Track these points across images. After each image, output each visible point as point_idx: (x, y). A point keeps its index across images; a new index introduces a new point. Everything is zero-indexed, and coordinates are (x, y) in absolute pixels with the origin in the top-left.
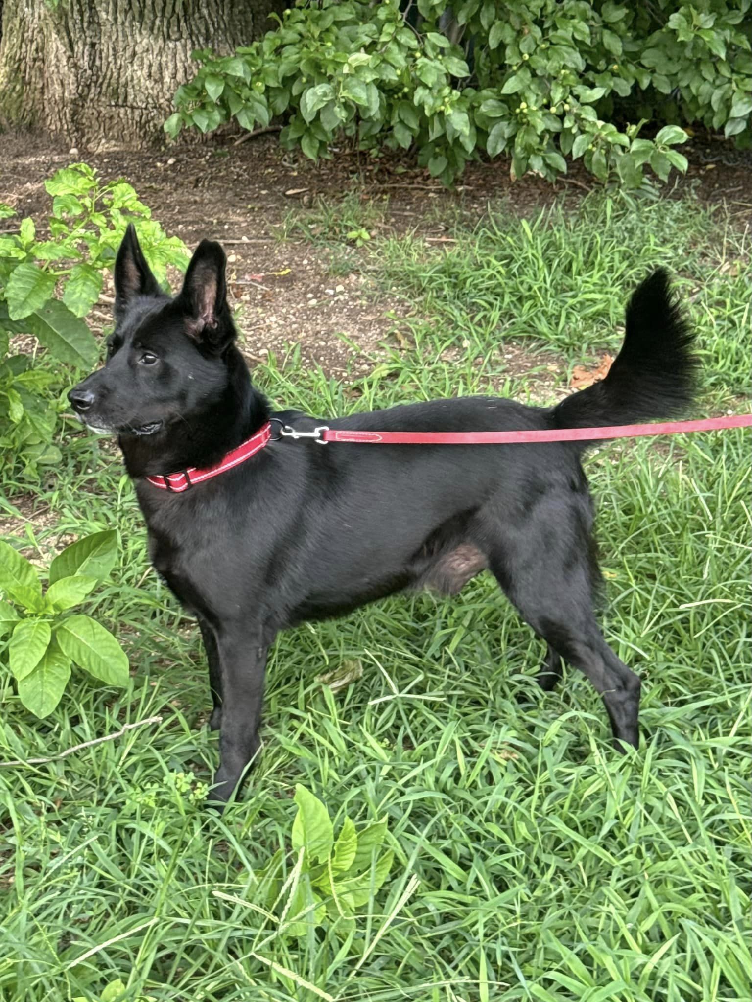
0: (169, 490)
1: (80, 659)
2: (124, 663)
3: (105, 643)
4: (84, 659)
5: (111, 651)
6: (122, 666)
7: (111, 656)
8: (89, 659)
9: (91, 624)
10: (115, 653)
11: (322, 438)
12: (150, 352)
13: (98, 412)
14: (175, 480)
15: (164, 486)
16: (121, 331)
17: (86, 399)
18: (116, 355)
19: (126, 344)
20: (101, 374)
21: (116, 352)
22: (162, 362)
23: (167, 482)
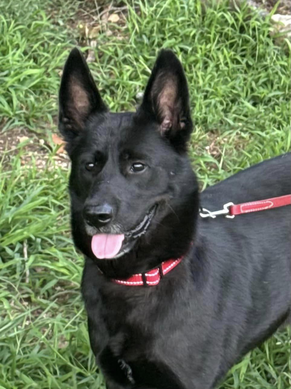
0: (145, 285)
11: (230, 213)
12: (138, 161)
13: (116, 221)
14: (153, 275)
15: (142, 282)
16: (100, 148)
17: (107, 212)
18: (104, 169)
19: (110, 158)
20: (107, 188)
21: (102, 167)
22: (149, 167)
23: (144, 279)
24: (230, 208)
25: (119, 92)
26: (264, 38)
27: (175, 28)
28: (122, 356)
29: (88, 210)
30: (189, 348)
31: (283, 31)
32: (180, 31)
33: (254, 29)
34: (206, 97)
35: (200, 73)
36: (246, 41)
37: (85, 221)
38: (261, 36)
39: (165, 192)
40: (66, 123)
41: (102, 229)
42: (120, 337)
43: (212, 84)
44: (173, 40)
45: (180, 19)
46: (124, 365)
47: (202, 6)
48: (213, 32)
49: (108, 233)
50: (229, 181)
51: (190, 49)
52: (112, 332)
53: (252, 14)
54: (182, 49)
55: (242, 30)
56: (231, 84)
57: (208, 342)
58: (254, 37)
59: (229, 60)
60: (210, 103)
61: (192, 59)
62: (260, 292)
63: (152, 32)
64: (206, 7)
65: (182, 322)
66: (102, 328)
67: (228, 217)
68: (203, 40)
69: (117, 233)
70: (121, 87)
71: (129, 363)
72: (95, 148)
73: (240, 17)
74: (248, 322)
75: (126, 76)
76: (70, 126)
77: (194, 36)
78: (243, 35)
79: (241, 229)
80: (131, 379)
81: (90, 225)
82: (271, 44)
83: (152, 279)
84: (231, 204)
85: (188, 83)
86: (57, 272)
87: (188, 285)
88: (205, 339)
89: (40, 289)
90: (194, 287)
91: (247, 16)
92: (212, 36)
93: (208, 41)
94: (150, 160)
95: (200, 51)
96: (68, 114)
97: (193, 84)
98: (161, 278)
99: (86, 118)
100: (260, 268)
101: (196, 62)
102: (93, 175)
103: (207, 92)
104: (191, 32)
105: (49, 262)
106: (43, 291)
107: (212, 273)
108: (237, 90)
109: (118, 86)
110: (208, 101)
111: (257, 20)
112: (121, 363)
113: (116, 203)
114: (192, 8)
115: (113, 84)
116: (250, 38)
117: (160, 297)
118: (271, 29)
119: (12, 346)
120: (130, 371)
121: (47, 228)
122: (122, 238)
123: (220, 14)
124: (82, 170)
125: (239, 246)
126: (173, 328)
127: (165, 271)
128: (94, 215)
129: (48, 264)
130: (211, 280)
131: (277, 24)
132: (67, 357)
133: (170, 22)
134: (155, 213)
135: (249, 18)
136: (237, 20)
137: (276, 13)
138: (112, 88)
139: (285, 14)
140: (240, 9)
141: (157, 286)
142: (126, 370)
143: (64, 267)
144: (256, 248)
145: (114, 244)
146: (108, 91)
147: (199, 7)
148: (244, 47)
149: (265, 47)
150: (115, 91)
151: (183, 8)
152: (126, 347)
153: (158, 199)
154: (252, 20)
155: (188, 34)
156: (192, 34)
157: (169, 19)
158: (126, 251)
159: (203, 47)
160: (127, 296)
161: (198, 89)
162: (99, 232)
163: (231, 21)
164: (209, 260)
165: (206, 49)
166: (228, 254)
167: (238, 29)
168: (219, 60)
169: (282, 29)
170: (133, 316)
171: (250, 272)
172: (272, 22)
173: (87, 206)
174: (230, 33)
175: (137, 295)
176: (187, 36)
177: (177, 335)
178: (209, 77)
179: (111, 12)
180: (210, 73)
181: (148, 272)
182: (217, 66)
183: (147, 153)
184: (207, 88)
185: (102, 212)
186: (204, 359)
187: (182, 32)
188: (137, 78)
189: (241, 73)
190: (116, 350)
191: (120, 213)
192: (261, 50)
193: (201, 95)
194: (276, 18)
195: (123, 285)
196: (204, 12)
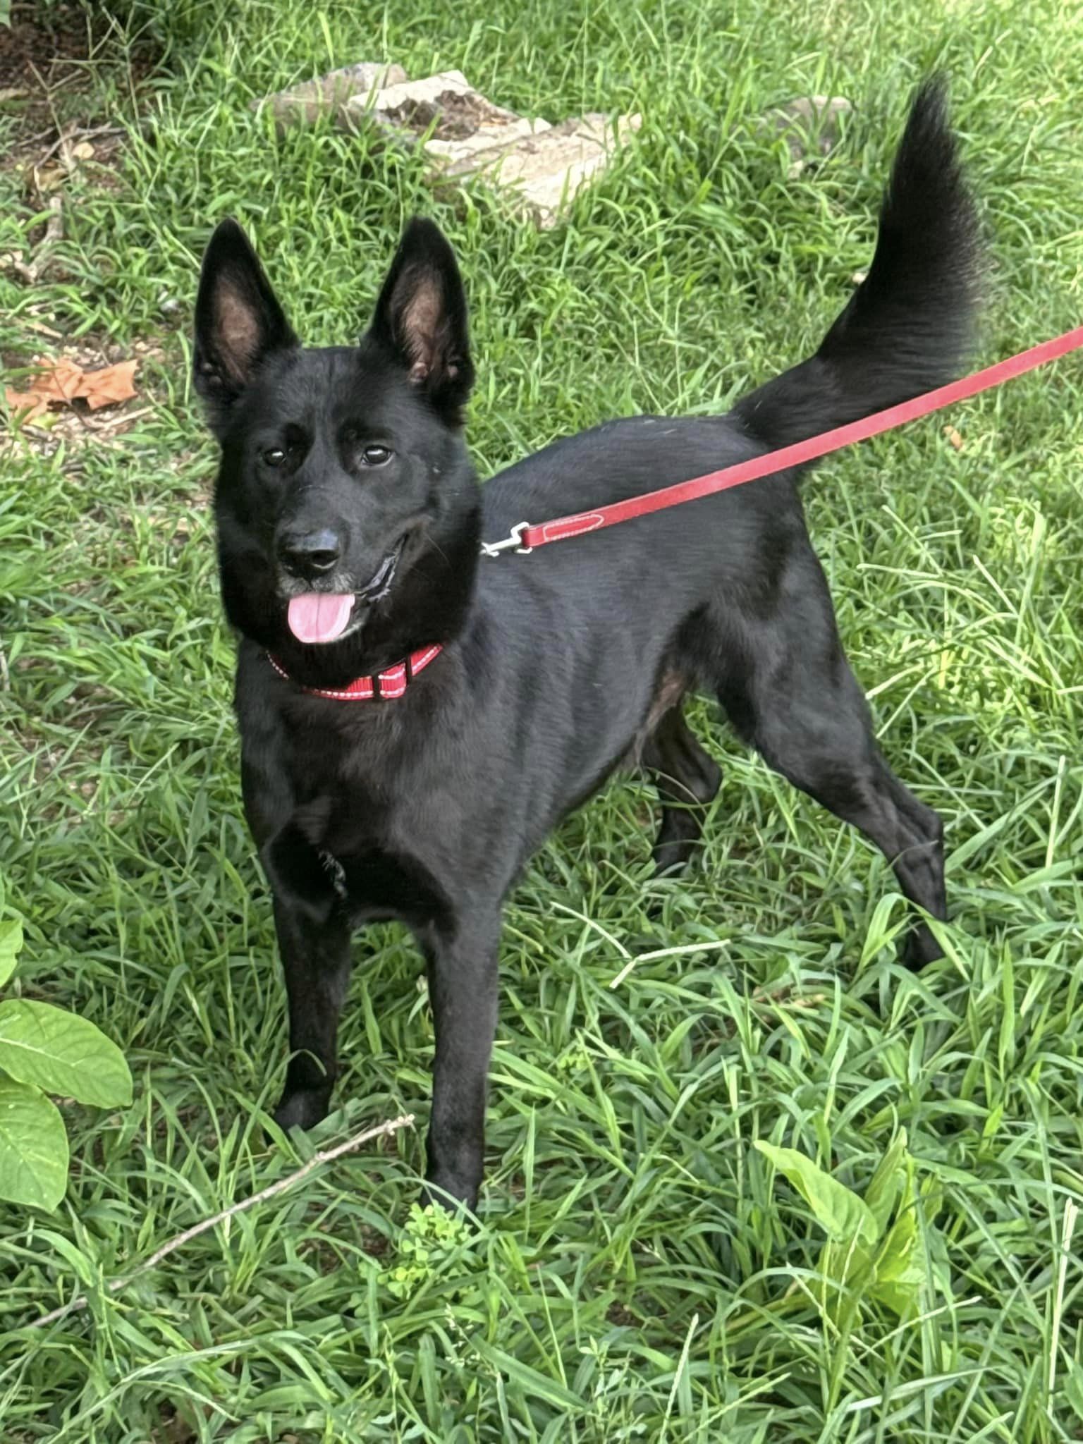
0: (377, 698)
1: (45, 1081)
2: (114, 1059)
3: (70, 1038)
4: (50, 1079)
5: (85, 1047)
6: (116, 1067)
7: (89, 1055)
8: (56, 1078)
9: (31, 1010)
10: (95, 1048)
11: (524, 544)
12: (376, 443)
13: (346, 567)
14: (394, 677)
15: (370, 693)
16: (295, 417)
17: (330, 548)
18: (307, 461)
19: (318, 439)
20: (323, 499)
21: (303, 457)
22: (398, 455)
23: (376, 685)
24: (523, 533)
25: (124, 299)
26: (414, 189)
27: (229, 171)
28: (325, 844)
29: (292, 544)
30: (464, 823)
31: (450, 173)
32: (240, 175)
33: (392, 170)
34: (309, 307)
35: (293, 260)
36: (377, 194)
37: (280, 567)
38: (408, 184)
39: (423, 510)
40: (208, 374)
41: (316, 583)
42: (321, 807)
43: (321, 281)
44: (230, 196)
45: (242, 151)
46: (331, 860)
47: (278, 126)
48: (310, 177)
49: (325, 591)
50: (502, 482)
51: (265, 211)
52: (303, 795)
53: (385, 139)
54: (248, 212)
55: (367, 171)
56: (357, 279)
57: (499, 811)
58: (392, 185)
59: (347, 234)
60: (321, 319)
61: (272, 230)
62: (586, 705)
63: (182, 176)
64: (285, 126)
65: (448, 773)
66: (282, 787)
67: (520, 551)
68: (290, 194)
69: (344, 593)
70: (128, 288)
71: (342, 858)
72: (286, 418)
73: (363, 149)
74: (568, 766)
75: (137, 266)
76: (217, 379)
77: (270, 187)
78: (370, 182)
79: (544, 576)
80: (340, 888)
81: (293, 575)
82: (429, 199)
83: (391, 685)
84: (524, 525)
85: (270, 279)
86: (68, 669)
87: (462, 696)
88: (493, 806)
89: (39, 703)
90: (471, 699)
91: (375, 143)
92: (308, 184)
93: (300, 193)
94: (398, 439)
95: (285, 215)
96: (214, 356)
97: (279, 281)
98: (408, 682)
99: (257, 361)
100: (587, 656)
101: (279, 236)
102: (283, 476)
103: (311, 296)
104: (262, 177)
105: (54, 648)
106: (46, 708)
107: (503, 670)
108: (368, 291)
109: (123, 286)
110: (315, 314)
111: (396, 151)
112: (324, 858)
113: (343, 528)
114: (260, 131)
115: (113, 285)
116: (385, 187)
117: (406, 720)
118: (427, 170)
119: (13, 822)
120: (342, 874)
121: (36, 578)
122: (350, 600)
123: (322, 140)
124: (257, 465)
125: (547, 613)
126: (432, 784)
127: (415, 668)
128: (304, 554)
129: (52, 653)
130: (501, 683)
131: (436, 158)
132: (133, 842)
133: (219, 158)
134: (402, 553)
135: (381, 147)
136: (355, 151)
137: (435, 136)
138: (111, 291)
139: (447, 139)
140: (359, 129)
141: (400, 699)
142: (334, 870)
143: (87, 658)
144: (575, 616)
145: (335, 612)
146: (102, 297)
147: (271, 129)
148: (373, 206)
149: (415, 205)
150: (118, 297)
151: (242, 130)
152: (334, 826)
153: (409, 524)
154: (387, 152)
155: (256, 181)
156: (265, 181)
157: (214, 151)
158: (356, 627)
159: (292, 207)
160: (339, 721)
161: (295, 290)
162: (309, 589)
163: (344, 154)
164: (496, 643)
165: (297, 213)
166: (526, 631)
167: (359, 171)
168: (326, 234)
169: (445, 169)
170: (353, 763)
171: (570, 665)
172: (427, 156)
173: (287, 534)
174: (344, 178)
175: (361, 718)
176: (254, 186)
177: (437, 798)
178: (311, 266)
179: (76, 139)
180: (313, 260)
181: (383, 672)
182: (325, 247)
183: (393, 428)
184: (311, 289)
185: (322, 547)
186: (490, 845)
187: (244, 179)
188: (160, 270)
189: (375, 257)
190: (314, 833)
191: (352, 549)
192: (410, 212)
193: (298, 304)
194: (434, 146)
195: (331, 699)
196: (281, 138)
